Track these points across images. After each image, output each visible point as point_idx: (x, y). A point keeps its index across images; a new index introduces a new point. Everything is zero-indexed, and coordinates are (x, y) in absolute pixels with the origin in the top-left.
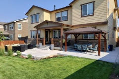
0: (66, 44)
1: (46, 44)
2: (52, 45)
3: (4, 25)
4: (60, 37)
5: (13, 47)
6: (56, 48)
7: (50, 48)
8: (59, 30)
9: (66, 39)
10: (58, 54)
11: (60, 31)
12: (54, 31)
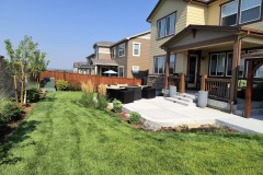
0: (249, 94)
1: (188, 90)
2: (204, 94)
3: (111, 48)
4: (230, 73)
5: (109, 90)
6: (214, 102)
7: (196, 101)
8: (229, 53)
9: (251, 80)
10: (218, 121)
11: (231, 56)
12: (214, 56)
